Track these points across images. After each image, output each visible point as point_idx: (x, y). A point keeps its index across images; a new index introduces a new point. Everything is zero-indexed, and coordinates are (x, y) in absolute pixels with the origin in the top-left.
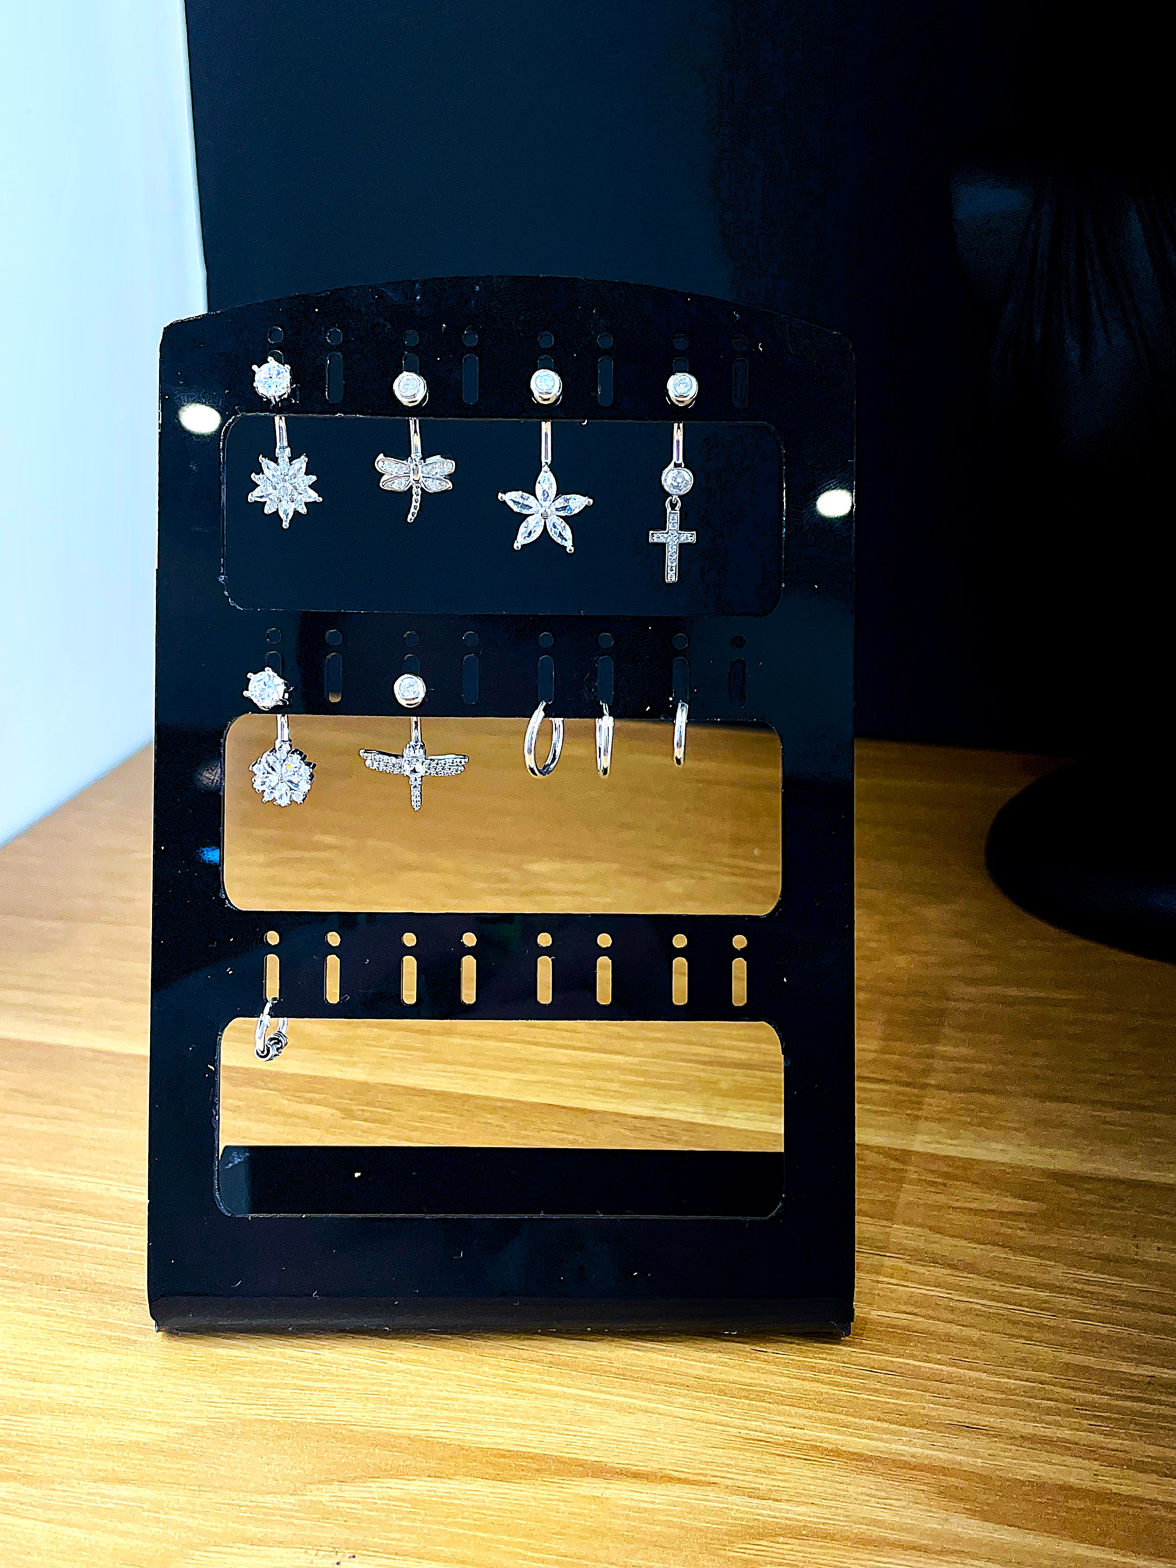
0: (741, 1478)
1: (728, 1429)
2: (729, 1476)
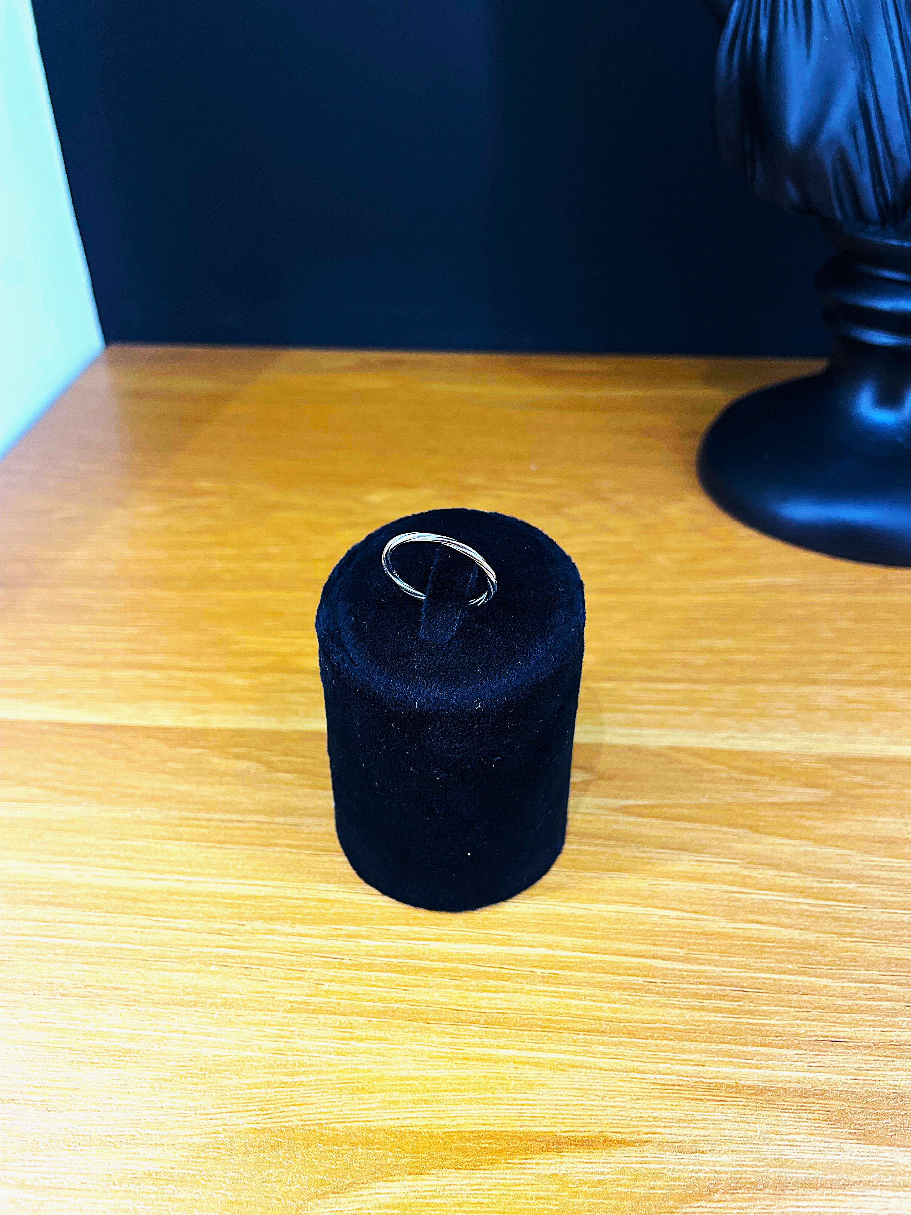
0: (667, 1130)
1: (646, 1076)
2: (658, 1130)
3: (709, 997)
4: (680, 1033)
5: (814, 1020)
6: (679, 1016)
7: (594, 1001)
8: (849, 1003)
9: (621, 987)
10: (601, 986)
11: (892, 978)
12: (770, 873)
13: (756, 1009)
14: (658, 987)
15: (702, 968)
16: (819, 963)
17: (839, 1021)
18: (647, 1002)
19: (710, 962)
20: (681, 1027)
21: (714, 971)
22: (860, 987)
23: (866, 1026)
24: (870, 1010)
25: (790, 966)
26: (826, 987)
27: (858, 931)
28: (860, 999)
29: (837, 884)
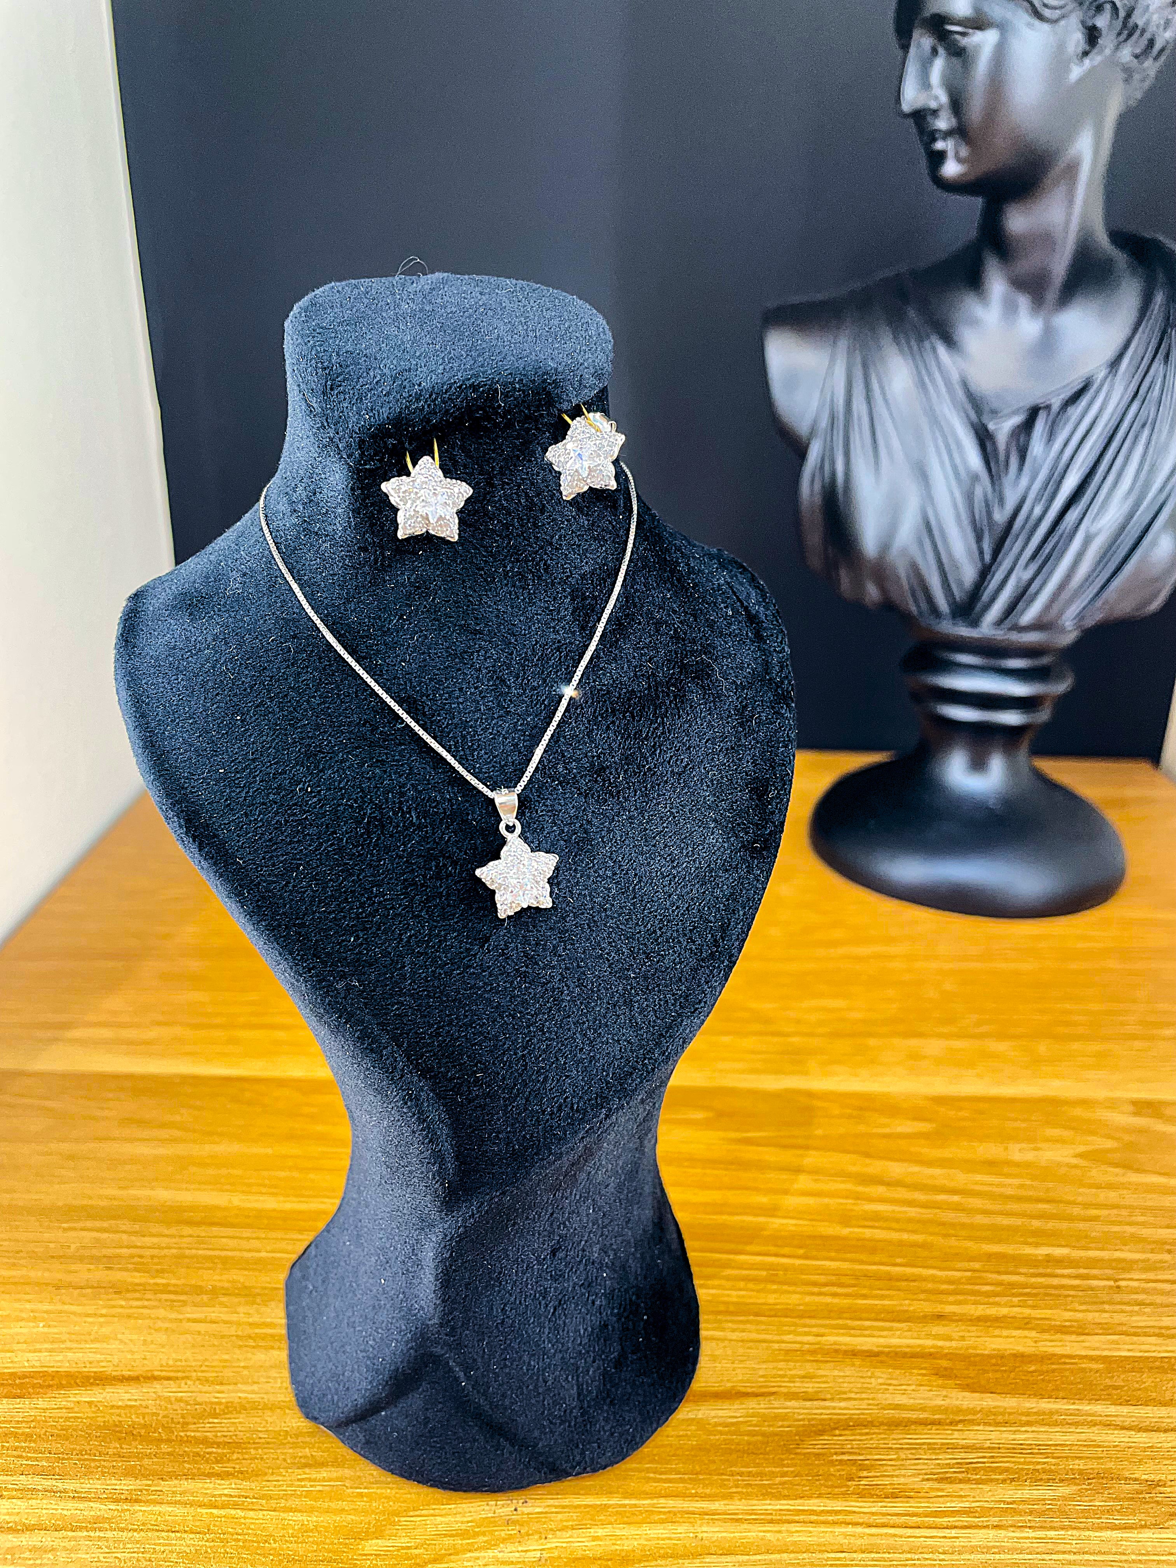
0: (792, 1385)
1: (772, 1345)
2: (783, 1384)
4: (801, 1313)
5: (922, 1301)
6: (800, 1299)
8: (954, 1287)
9: (746, 1279)
11: (991, 1268)
12: (882, 1189)
13: (870, 1292)
14: (779, 1278)
15: (820, 1263)
16: (926, 1258)
17: (943, 1301)
18: (771, 1290)
19: (828, 1258)
20: (802, 1308)
21: (830, 1266)
22: (962, 1275)
23: (968, 1305)
24: (973, 1293)
25: (900, 1260)
26: (932, 1275)
27: (961, 1233)
29: (941, 1197)
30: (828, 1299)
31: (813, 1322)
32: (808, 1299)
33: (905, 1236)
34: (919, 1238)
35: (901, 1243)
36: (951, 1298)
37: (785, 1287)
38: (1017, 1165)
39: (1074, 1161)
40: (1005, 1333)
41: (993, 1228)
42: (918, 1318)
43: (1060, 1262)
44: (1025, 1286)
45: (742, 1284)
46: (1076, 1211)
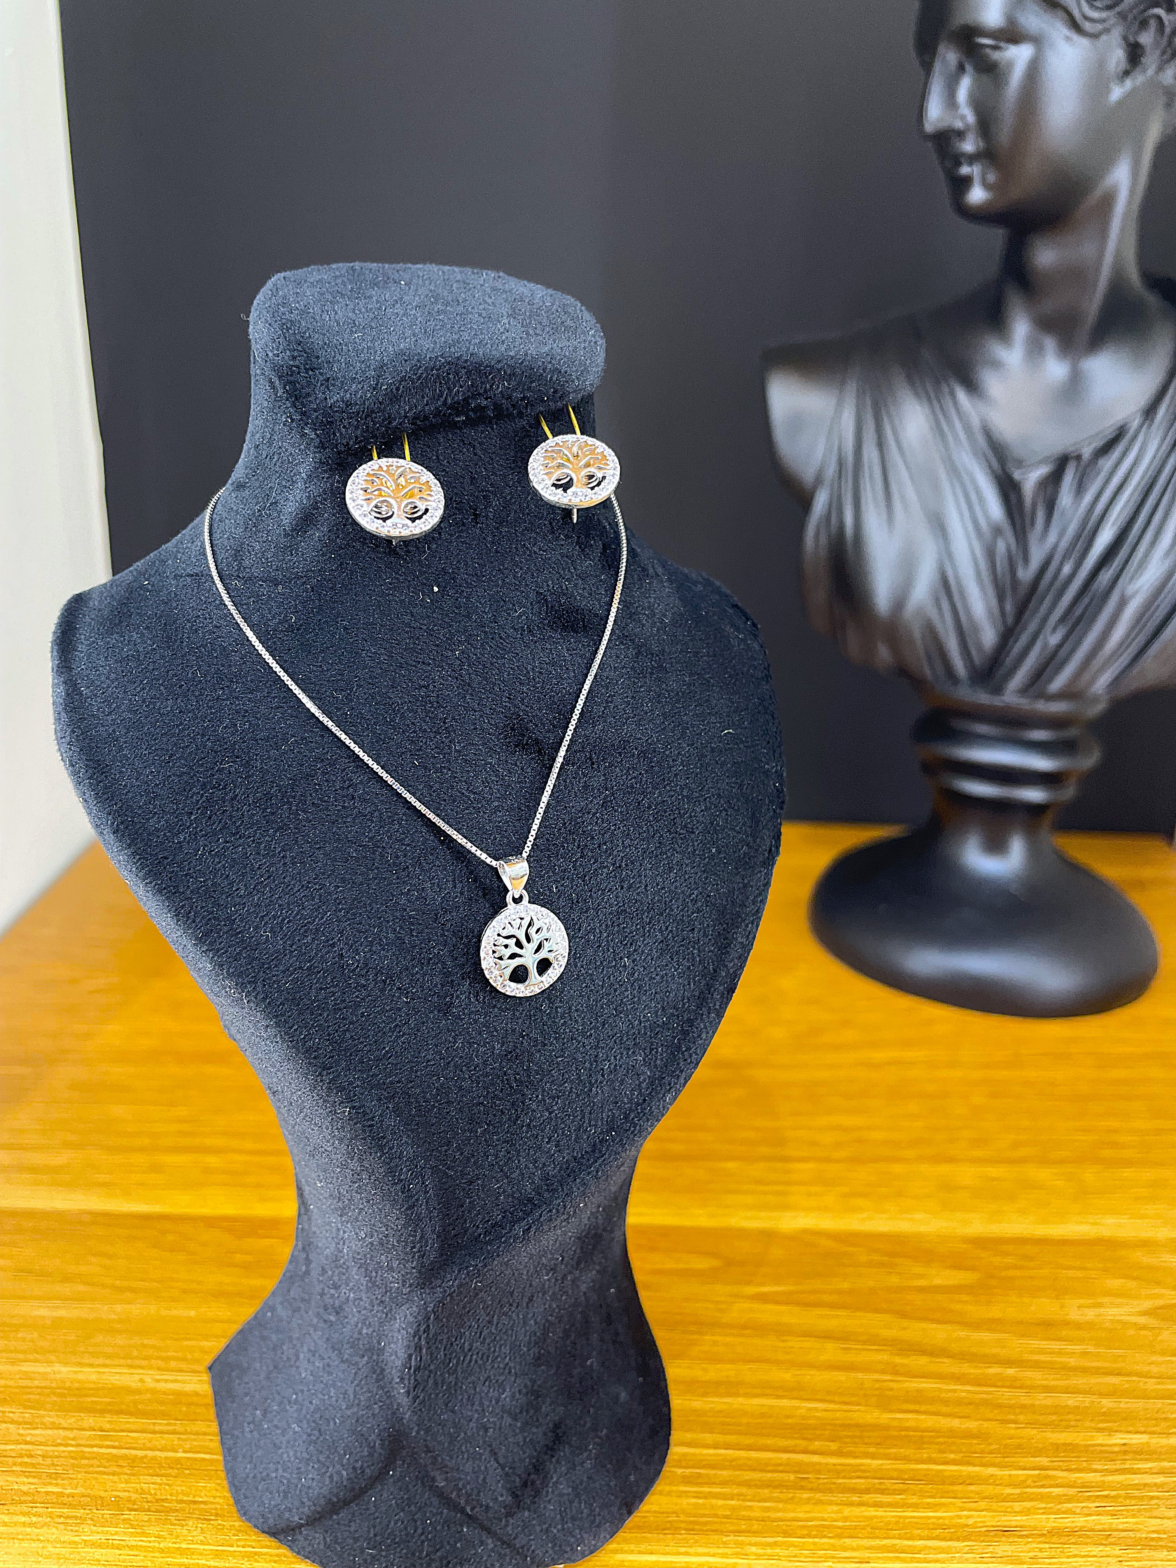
3: (867, 1491)
4: (839, 1531)
5: (982, 1511)
6: (836, 1512)
7: (743, 1500)
8: (1018, 1491)
9: (770, 1485)
10: (747, 1484)
11: (1061, 1464)
12: (923, 1360)
13: (920, 1501)
14: (810, 1482)
15: (858, 1461)
16: (982, 1452)
17: (1009, 1510)
18: (801, 1499)
19: (867, 1455)
20: (840, 1524)
21: (870, 1465)
22: (1028, 1475)
23: (1038, 1514)
24: (1042, 1498)
25: (952, 1456)
26: (992, 1475)
27: (1021, 1418)
28: (1028, 1487)
29: (994, 1370)
30: (872, 1512)
31: (855, 1542)
32: (847, 1511)
33: (956, 1423)
34: (972, 1425)
35: (952, 1433)
36: (1017, 1506)
37: (818, 1496)
38: (1078, 1326)
39: (1142, 1320)
40: (1084, 1550)
41: (1056, 1410)
42: (980, 1534)
43: (1140, 1453)
44: (1102, 1486)
45: (766, 1492)
46: (1151, 1385)
